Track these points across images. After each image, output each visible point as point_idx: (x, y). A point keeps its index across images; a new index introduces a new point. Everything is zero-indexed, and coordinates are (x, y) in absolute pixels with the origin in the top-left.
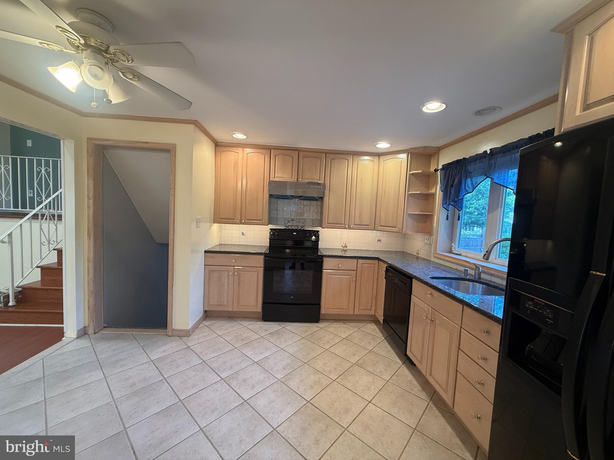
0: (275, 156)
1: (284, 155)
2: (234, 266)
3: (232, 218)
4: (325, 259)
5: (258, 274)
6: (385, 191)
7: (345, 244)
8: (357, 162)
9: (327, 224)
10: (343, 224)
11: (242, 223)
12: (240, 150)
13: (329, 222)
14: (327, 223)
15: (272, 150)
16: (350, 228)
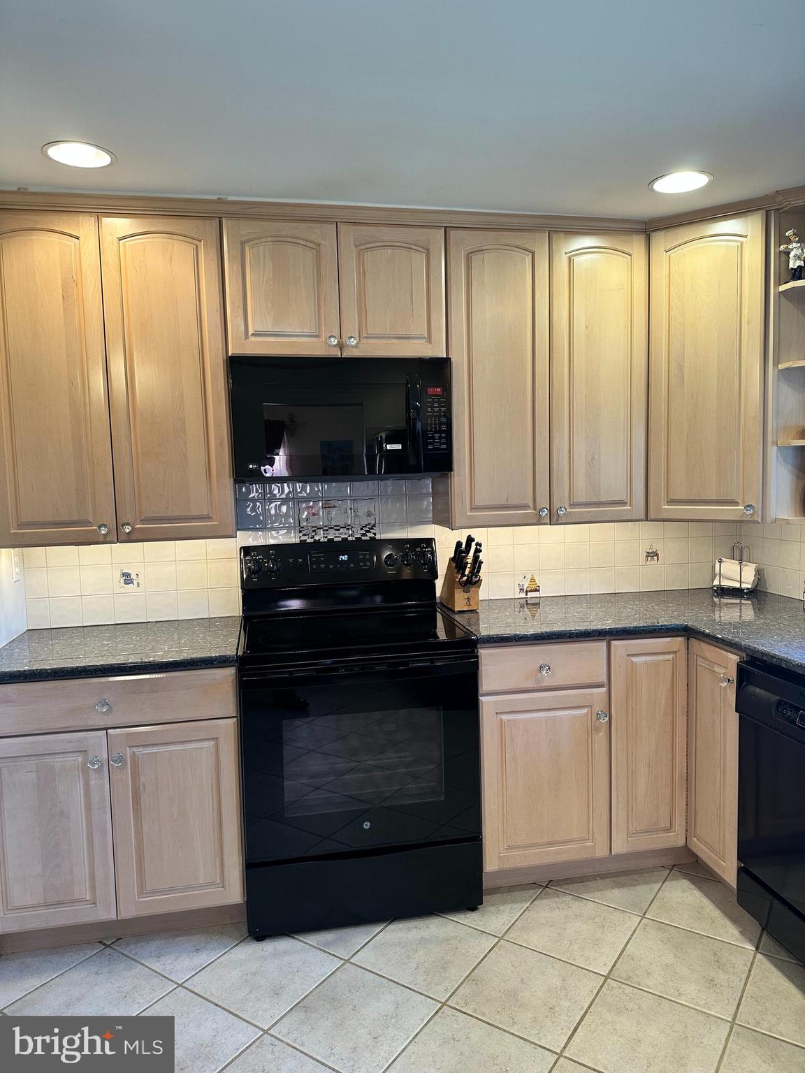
0: (243, 244)
1: (278, 240)
2: (106, 729)
3: (75, 518)
4: (484, 653)
5: (217, 747)
6: (681, 367)
7: (533, 579)
8: (565, 259)
9: (469, 514)
10: (531, 505)
11: (122, 537)
12: (85, 227)
13: (478, 503)
14: (472, 509)
15: (224, 221)
16: (554, 519)
